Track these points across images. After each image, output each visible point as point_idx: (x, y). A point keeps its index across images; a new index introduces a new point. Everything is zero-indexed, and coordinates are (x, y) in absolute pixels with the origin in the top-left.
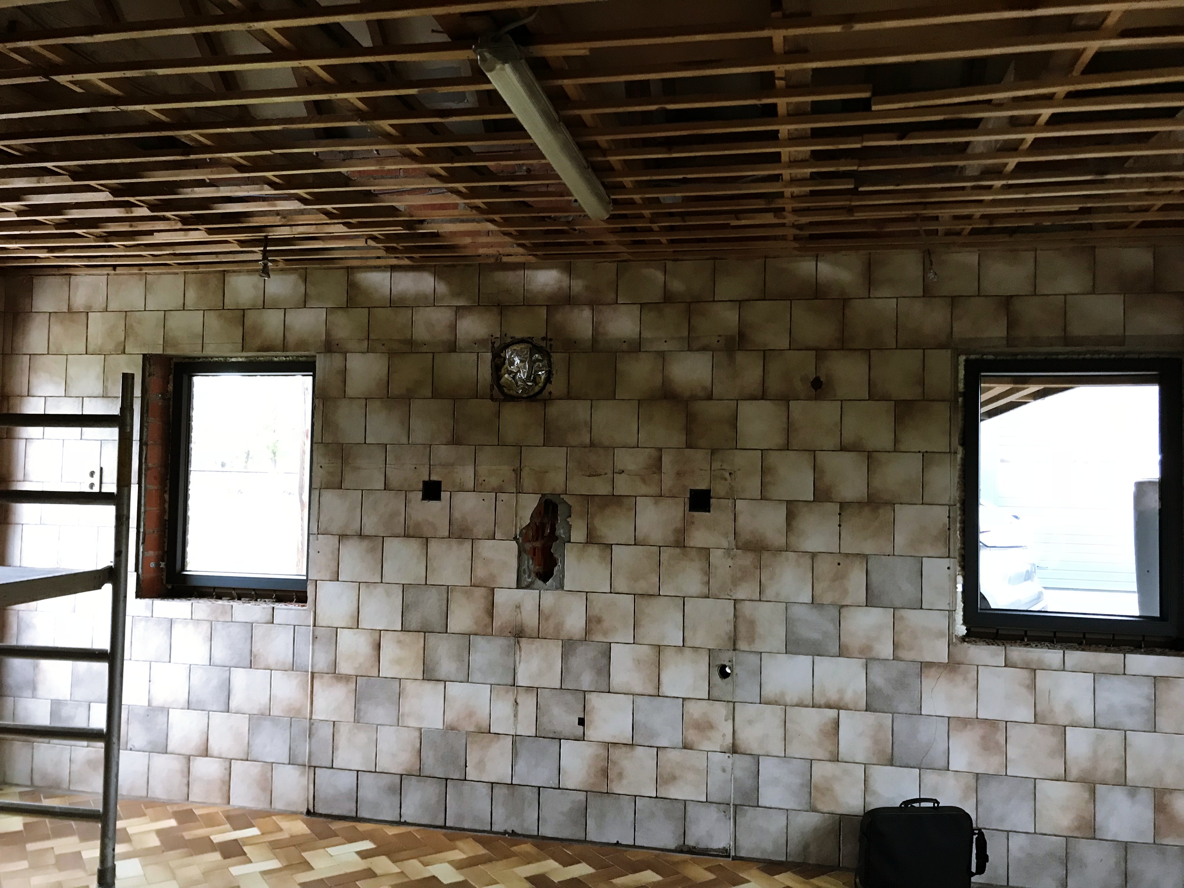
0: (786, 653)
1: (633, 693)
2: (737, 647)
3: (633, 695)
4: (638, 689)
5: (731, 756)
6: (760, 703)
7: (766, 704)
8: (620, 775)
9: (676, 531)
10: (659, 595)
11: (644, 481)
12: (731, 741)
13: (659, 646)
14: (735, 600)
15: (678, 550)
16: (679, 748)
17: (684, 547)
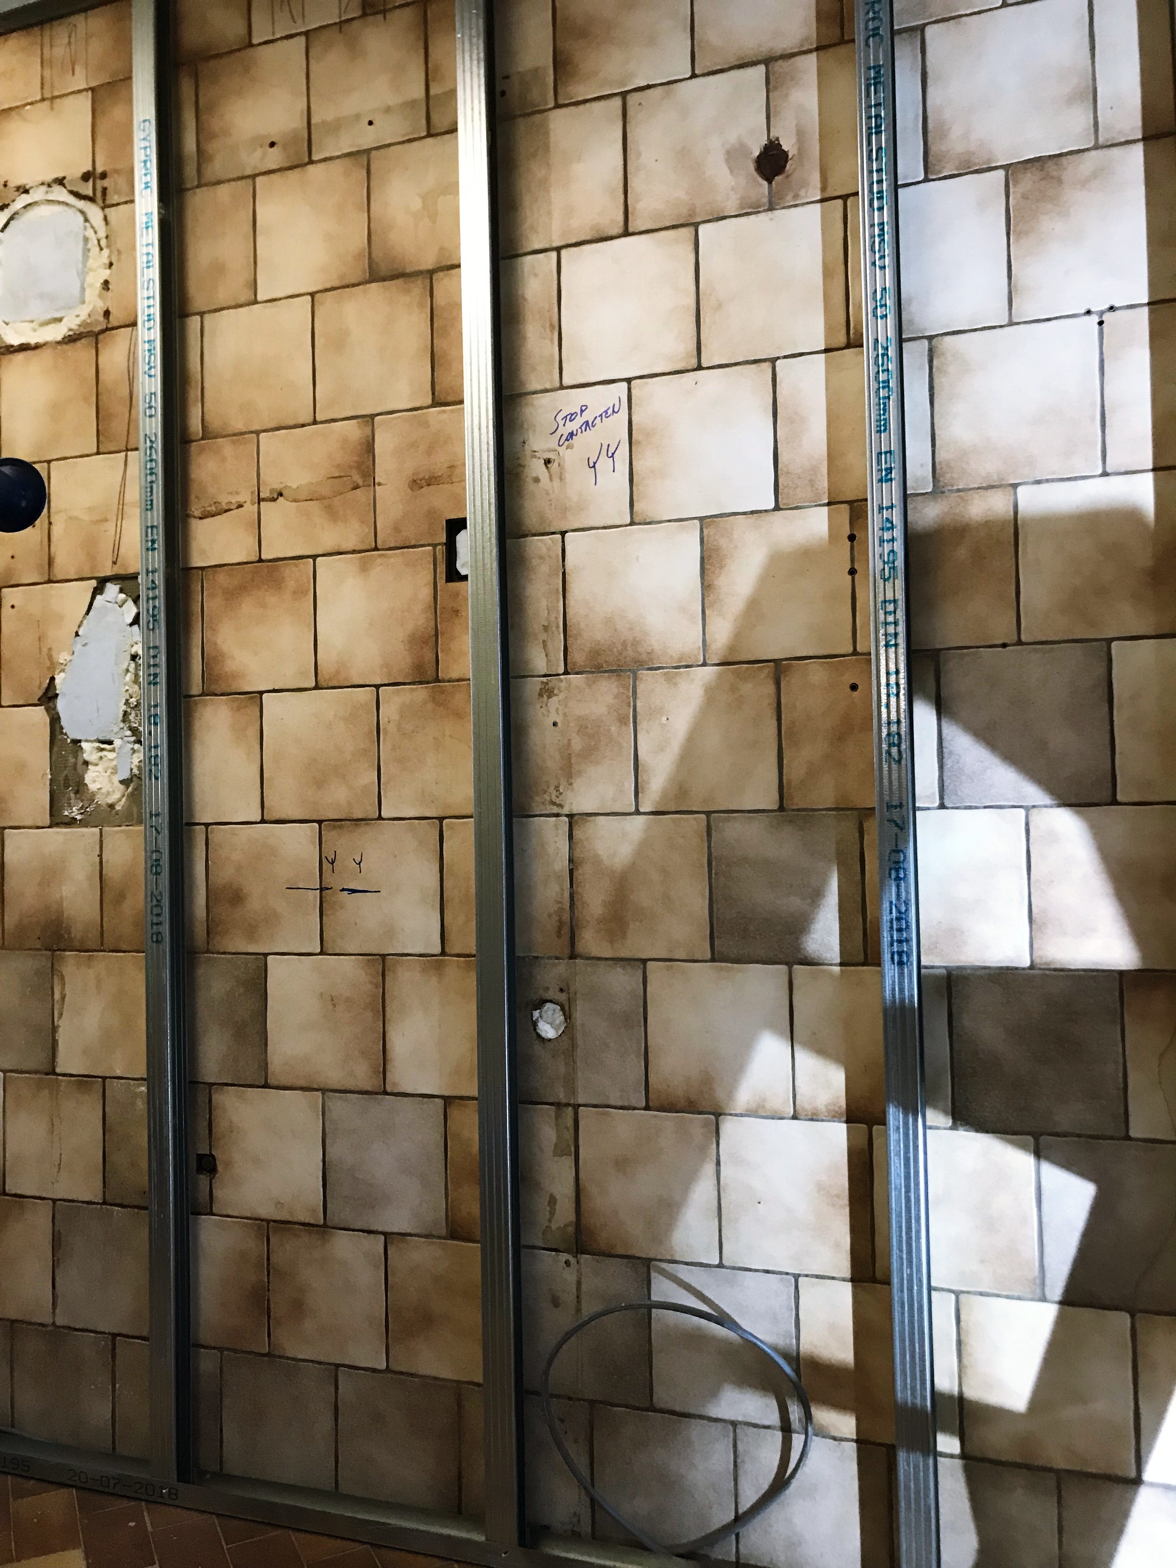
0: (713, 960)
1: (322, 1086)
2: (580, 947)
3: (324, 1091)
4: (334, 1077)
5: (573, 1260)
6: (647, 1108)
7: (661, 1109)
8: (298, 1308)
9: (416, 641)
10: (380, 818)
11: (332, 513)
12: (572, 1217)
13: (383, 956)
14: (571, 816)
15: (420, 693)
16: (439, 1237)
17: (437, 680)
